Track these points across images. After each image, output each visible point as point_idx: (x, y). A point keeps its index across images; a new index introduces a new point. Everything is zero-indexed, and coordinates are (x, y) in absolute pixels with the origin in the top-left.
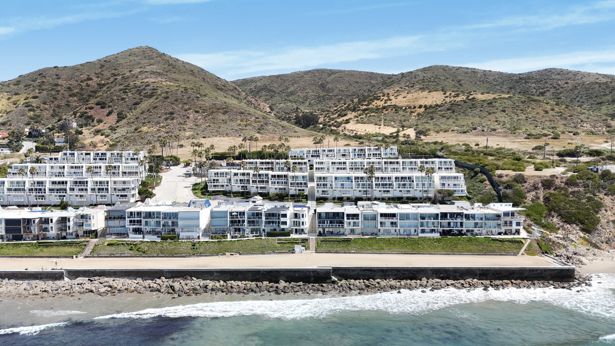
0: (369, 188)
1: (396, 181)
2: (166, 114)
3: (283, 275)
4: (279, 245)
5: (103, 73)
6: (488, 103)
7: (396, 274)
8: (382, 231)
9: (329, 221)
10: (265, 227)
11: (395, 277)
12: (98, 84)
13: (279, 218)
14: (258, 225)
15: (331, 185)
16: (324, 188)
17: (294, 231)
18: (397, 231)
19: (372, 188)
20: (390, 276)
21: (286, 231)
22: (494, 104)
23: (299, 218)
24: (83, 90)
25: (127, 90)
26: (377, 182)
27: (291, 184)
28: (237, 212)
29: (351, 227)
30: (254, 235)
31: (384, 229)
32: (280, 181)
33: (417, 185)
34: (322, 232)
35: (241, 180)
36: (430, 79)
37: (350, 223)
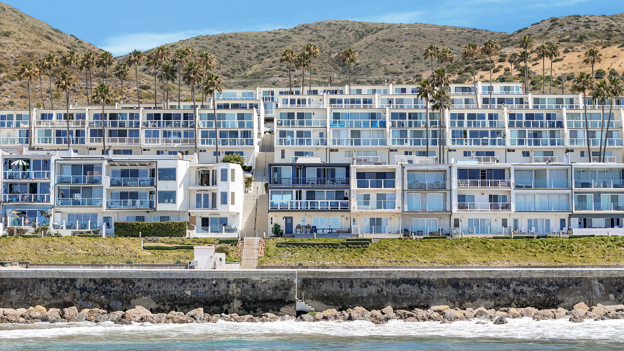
0: (434, 143)
1: (511, 125)
4: (148, 253)
7: (496, 295)
8: (464, 224)
9: (304, 192)
10: (109, 207)
13: (152, 184)
14: (90, 204)
15: (321, 135)
17: (199, 222)
18: (510, 223)
23: (214, 183)
26: (457, 128)
27: (204, 134)
29: (372, 210)
30: (77, 230)
31: (470, 220)
32: (172, 129)
37: (367, 197)
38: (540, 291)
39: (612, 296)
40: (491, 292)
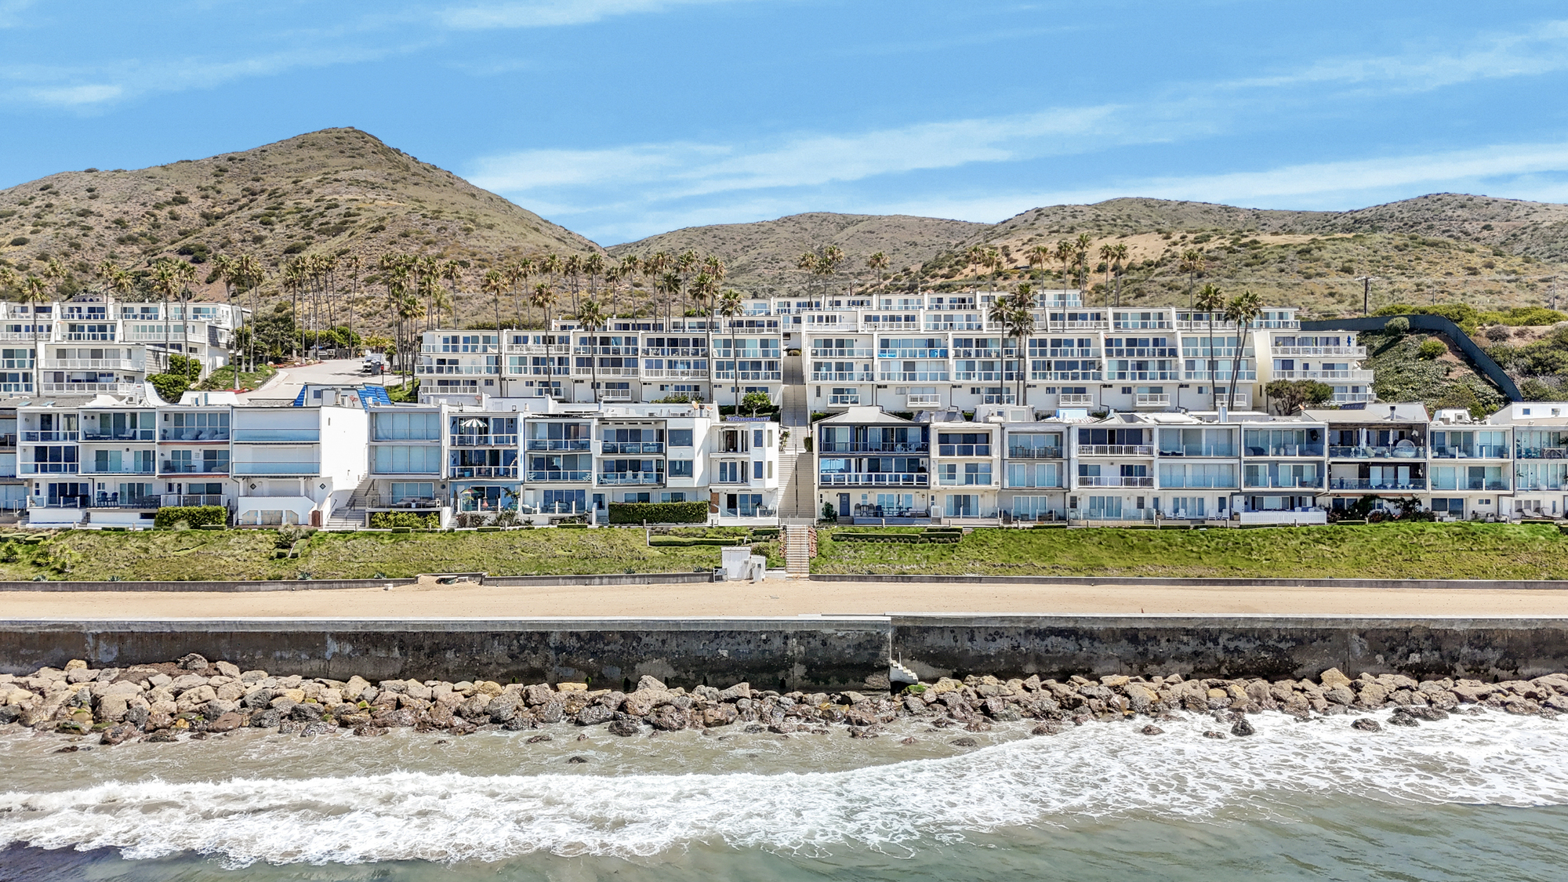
1: (1109, 353)
2: (370, 268)
3: (659, 654)
4: (656, 552)
5: (219, 187)
6: (1299, 252)
7: (1196, 654)
8: (1084, 505)
9: (865, 460)
10: (601, 483)
11: (1190, 668)
12: (204, 216)
13: (660, 450)
14: (574, 477)
15: (866, 368)
16: (842, 377)
17: (723, 501)
18: (1149, 503)
19: (1021, 377)
20: (1168, 664)
21: (689, 500)
22: (1316, 253)
23: (745, 449)
24: (159, 227)
25: (273, 218)
26: (1038, 358)
27: (720, 366)
28: (486, 420)
29: (959, 486)
30: (557, 514)
31: (1092, 499)
32: (679, 358)
33: (1190, 365)
34: (837, 508)
35: (536, 361)
36: (1114, 220)
37: (952, 468)
38: (1266, 648)
39: (1380, 658)
40: (1188, 649)
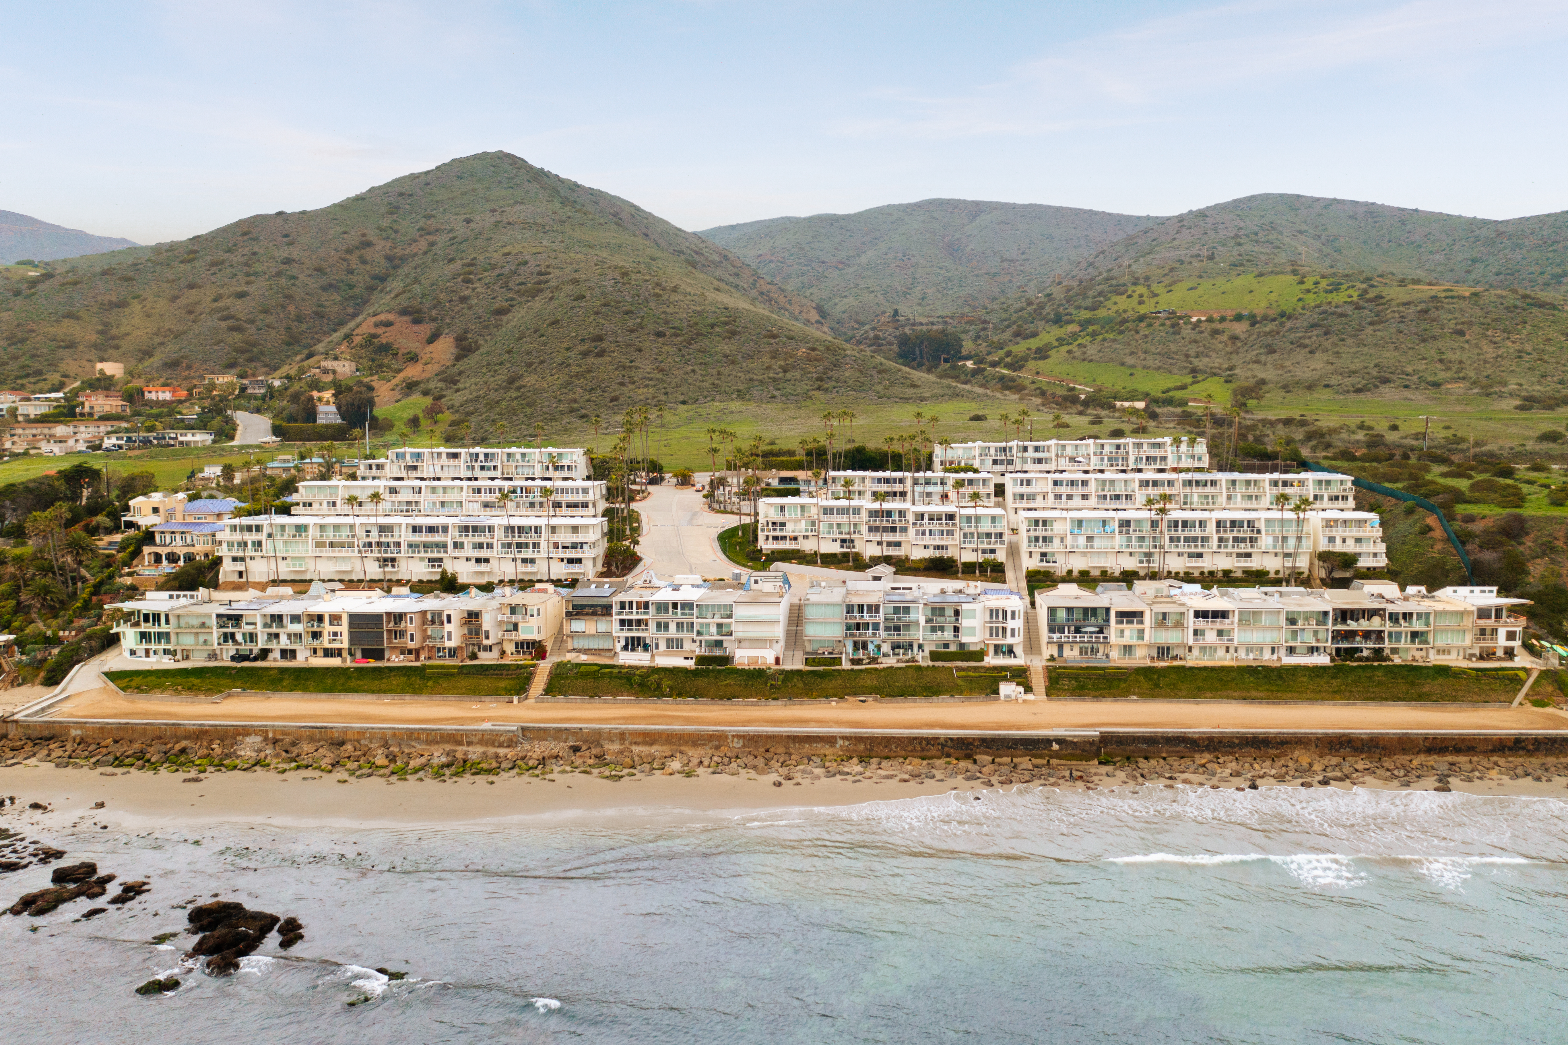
0: (1155, 547)
1: (1218, 530)
2: (583, 340)
4: (961, 682)
5: (396, 227)
6: (1419, 312)
8: (1195, 651)
9: (1073, 627)
12: (390, 258)
13: (957, 620)
14: (910, 636)
15: (1062, 539)
16: (1046, 546)
17: (992, 648)
18: (1232, 649)
19: (1162, 547)
21: (973, 648)
22: (1433, 314)
23: (1005, 619)
24: (352, 273)
26: (1173, 533)
27: (966, 535)
28: (862, 605)
29: (1126, 641)
31: (1201, 646)
32: (937, 528)
34: (1056, 654)
35: (839, 525)
37: (1122, 631)
